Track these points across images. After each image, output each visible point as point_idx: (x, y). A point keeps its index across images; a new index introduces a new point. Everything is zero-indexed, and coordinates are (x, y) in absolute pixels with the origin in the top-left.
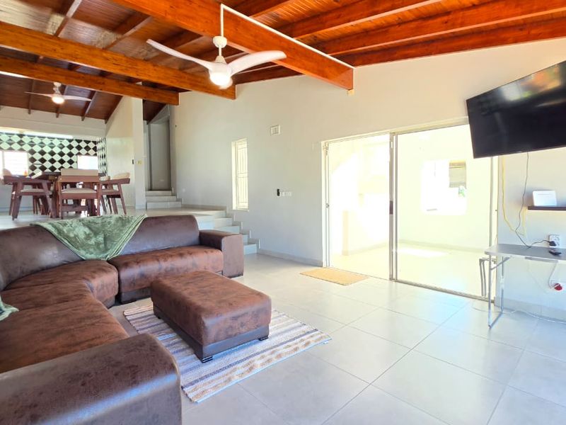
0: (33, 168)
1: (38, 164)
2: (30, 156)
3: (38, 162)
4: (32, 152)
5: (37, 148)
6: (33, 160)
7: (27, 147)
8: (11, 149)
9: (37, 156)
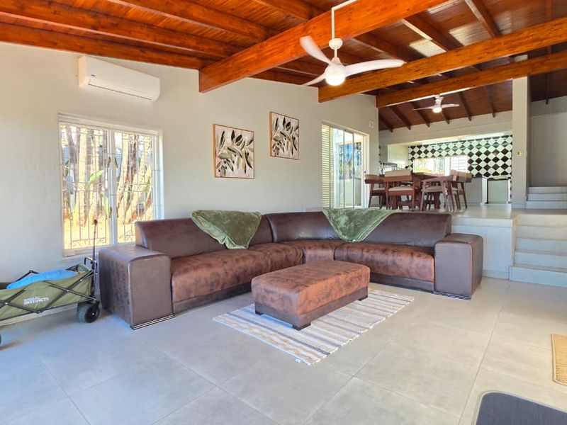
0: (471, 169)
1: (475, 165)
2: (469, 158)
3: (475, 163)
4: (471, 155)
5: (475, 151)
6: (471, 161)
7: (467, 151)
8: (455, 154)
9: (475, 158)
